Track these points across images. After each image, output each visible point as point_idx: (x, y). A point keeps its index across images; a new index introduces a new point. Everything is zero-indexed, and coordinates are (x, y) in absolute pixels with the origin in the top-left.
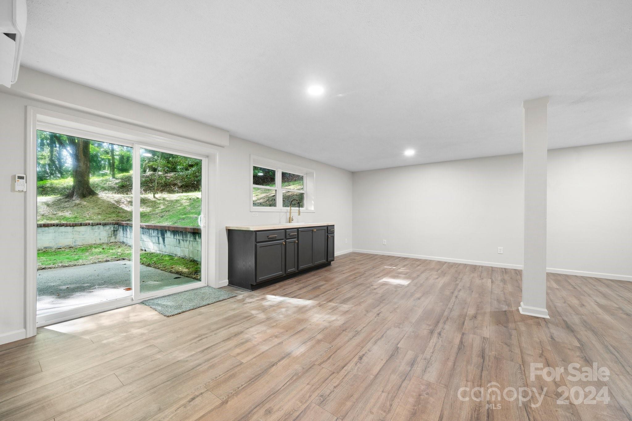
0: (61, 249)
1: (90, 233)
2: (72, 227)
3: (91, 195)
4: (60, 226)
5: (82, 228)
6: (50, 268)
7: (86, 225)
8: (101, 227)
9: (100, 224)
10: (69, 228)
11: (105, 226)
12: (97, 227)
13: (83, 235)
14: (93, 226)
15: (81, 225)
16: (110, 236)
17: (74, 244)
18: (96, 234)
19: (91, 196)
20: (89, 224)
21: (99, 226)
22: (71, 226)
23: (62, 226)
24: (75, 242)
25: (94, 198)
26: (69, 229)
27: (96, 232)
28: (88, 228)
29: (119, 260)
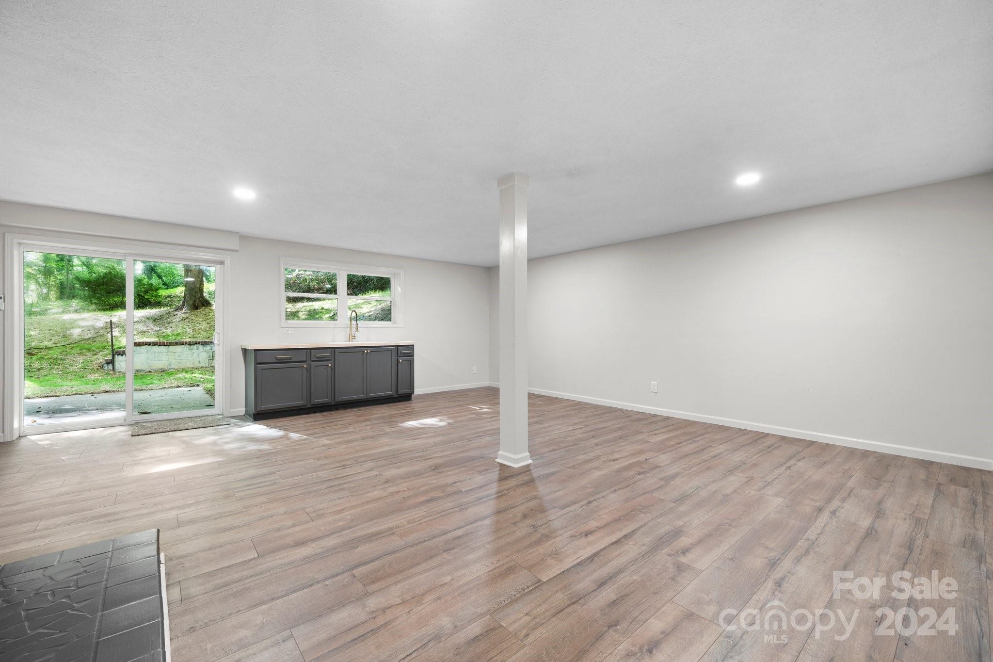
0: (150, 372)
1: (187, 354)
2: (167, 347)
3: (204, 306)
4: (153, 345)
5: (179, 348)
6: (114, 391)
7: (183, 344)
8: (200, 347)
9: (199, 343)
10: (163, 347)
11: (205, 345)
12: (195, 347)
13: (179, 356)
14: (191, 345)
15: (177, 344)
16: (211, 358)
17: (169, 367)
18: (195, 355)
19: (204, 308)
20: (186, 343)
21: (198, 345)
22: (165, 345)
23: (155, 345)
24: (170, 365)
25: (207, 310)
26: (163, 349)
27: (194, 352)
28: (186, 347)
29: (193, 386)
